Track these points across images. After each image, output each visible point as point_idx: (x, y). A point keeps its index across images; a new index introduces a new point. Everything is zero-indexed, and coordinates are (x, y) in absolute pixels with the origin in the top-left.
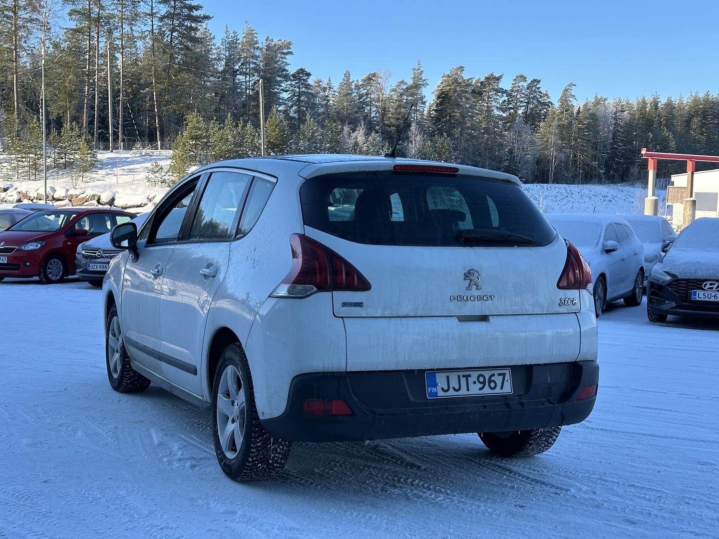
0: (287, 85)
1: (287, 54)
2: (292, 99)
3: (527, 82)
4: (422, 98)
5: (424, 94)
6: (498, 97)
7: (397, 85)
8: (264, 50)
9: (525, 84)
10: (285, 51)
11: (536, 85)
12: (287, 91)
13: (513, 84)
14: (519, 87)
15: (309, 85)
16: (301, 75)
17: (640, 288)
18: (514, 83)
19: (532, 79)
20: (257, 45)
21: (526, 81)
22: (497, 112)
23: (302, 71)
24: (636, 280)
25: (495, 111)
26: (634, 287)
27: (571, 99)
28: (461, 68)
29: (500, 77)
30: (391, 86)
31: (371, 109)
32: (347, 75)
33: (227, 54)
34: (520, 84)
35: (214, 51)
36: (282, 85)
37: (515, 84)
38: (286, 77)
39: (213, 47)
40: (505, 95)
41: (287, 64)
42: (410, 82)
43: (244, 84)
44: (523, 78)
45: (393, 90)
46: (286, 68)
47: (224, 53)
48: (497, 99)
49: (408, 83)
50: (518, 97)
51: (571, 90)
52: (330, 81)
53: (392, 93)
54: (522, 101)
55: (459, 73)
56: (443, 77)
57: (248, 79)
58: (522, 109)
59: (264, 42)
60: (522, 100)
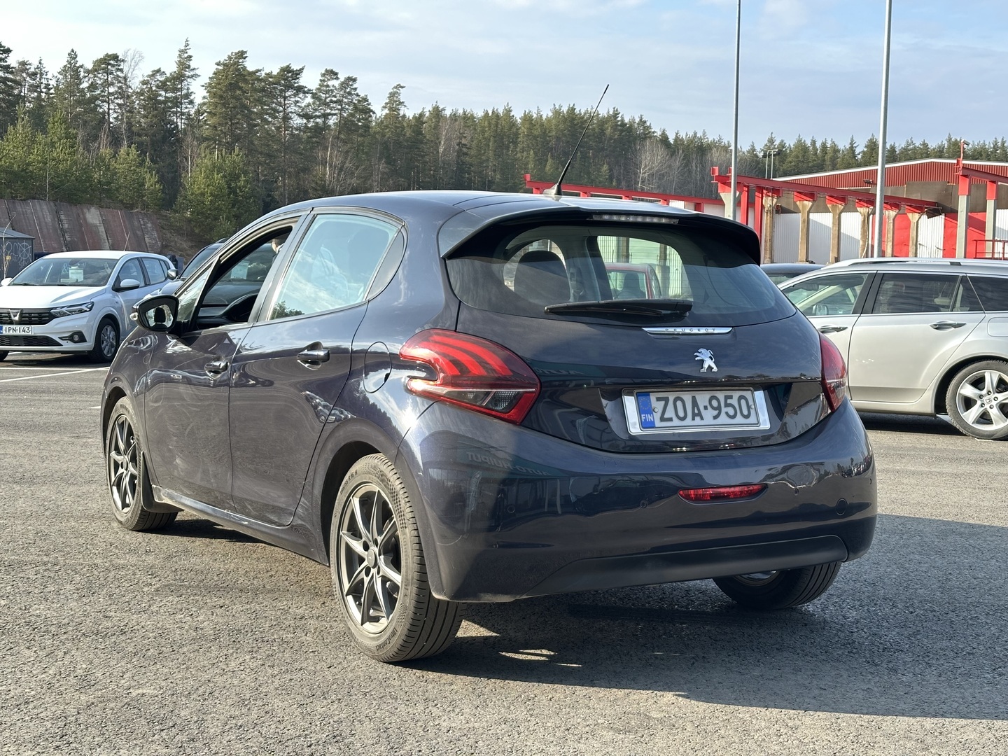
3: (339, 80)
4: (187, 96)
5: (191, 89)
6: (299, 99)
7: (150, 75)
11: (352, 85)
14: (328, 86)
15: (8, 67)
18: (322, 79)
19: (346, 76)
22: (297, 120)
25: (295, 118)
27: (400, 107)
28: (242, 55)
29: (301, 70)
30: (141, 76)
31: (109, 109)
32: (73, 55)
37: (324, 81)
40: (309, 96)
44: (332, 74)
45: (144, 83)
48: (297, 102)
49: (167, 73)
51: (399, 94)
52: (40, 63)
53: (143, 86)
55: (240, 61)
56: (216, 65)
58: (333, 119)
60: (333, 105)
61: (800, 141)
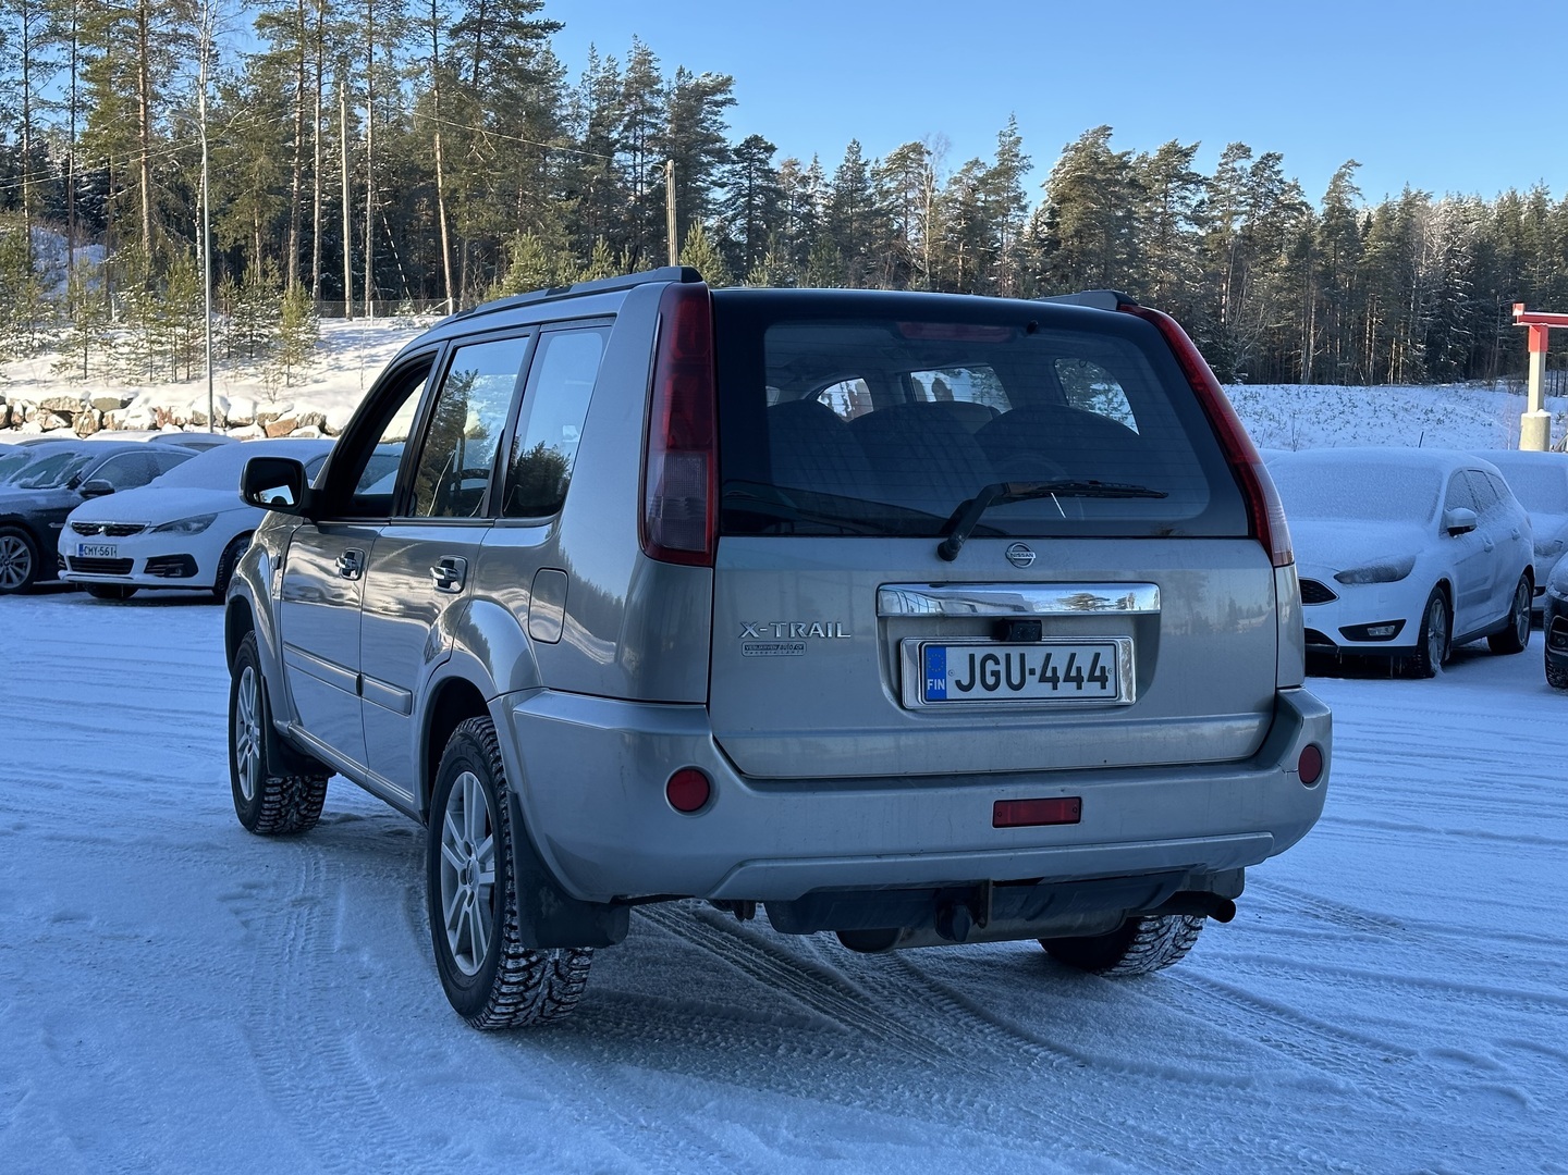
0: (724, 172)
1: (723, 103)
2: (734, 204)
3: (1252, 159)
4: (1017, 199)
5: (1023, 188)
6: (1188, 194)
7: (963, 170)
8: (672, 96)
9: (1248, 165)
10: (719, 97)
11: (1272, 167)
12: (722, 186)
13: (1220, 165)
14: (1234, 170)
15: (771, 171)
16: (755, 151)
17: (1524, 613)
18: (1223, 161)
19: (1264, 153)
20: (659, 87)
21: (1250, 156)
22: (1184, 227)
23: (755, 141)
24: (1517, 595)
25: (1182, 223)
26: (1512, 611)
27: (1350, 196)
28: (1105, 131)
29: (1194, 148)
30: (950, 172)
31: (906, 223)
32: (855, 148)
33: (594, 106)
34: (1237, 165)
35: (566, 101)
36: (712, 171)
37: (1226, 163)
38: (722, 156)
39: (563, 92)
40: (1203, 188)
41: (723, 126)
42: (993, 163)
43: (631, 170)
44: (1245, 152)
45: (956, 181)
46: (722, 134)
47: (587, 104)
48: (1185, 198)
49: (988, 165)
50: (1233, 192)
51: (1351, 176)
52: (816, 162)
53: (954, 188)
54: (1242, 202)
55: (1101, 141)
56: (1065, 150)
57: (638, 160)
58: (1241, 220)
59: (674, 78)
60: (1242, 199)
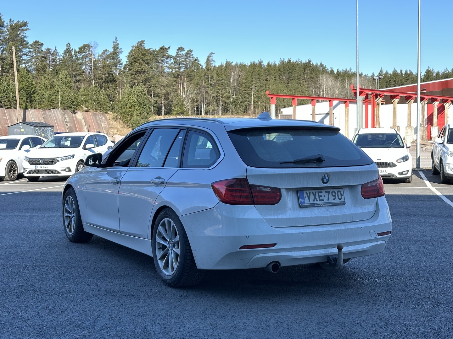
0: (27, 51)
1: (26, 30)
2: (31, 61)
3: (185, 51)
5: (121, 58)
6: (168, 61)
7: (102, 53)
8: (8, 27)
10: (24, 28)
11: (191, 53)
12: (27, 55)
15: (42, 51)
16: (37, 45)
19: (188, 50)
22: (168, 70)
23: (37, 42)
27: (212, 62)
28: (143, 42)
29: (169, 48)
30: (99, 53)
31: (86, 68)
32: (68, 45)
34: (181, 53)
36: (23, 51)
37: (178, 52)
38: (26, 46)
40: (172, 59)
41: (26, 37)
44: (181, 49)
49: (110, 51)
50: (181, 61)
51: (212, 57)
52: (55, 49)
53: (100, 58)
54: (183, 64)
55: (142, 45)
56: (132, 47)
58: (183, 68)
59: (8, 22)
61: (395, 71)
